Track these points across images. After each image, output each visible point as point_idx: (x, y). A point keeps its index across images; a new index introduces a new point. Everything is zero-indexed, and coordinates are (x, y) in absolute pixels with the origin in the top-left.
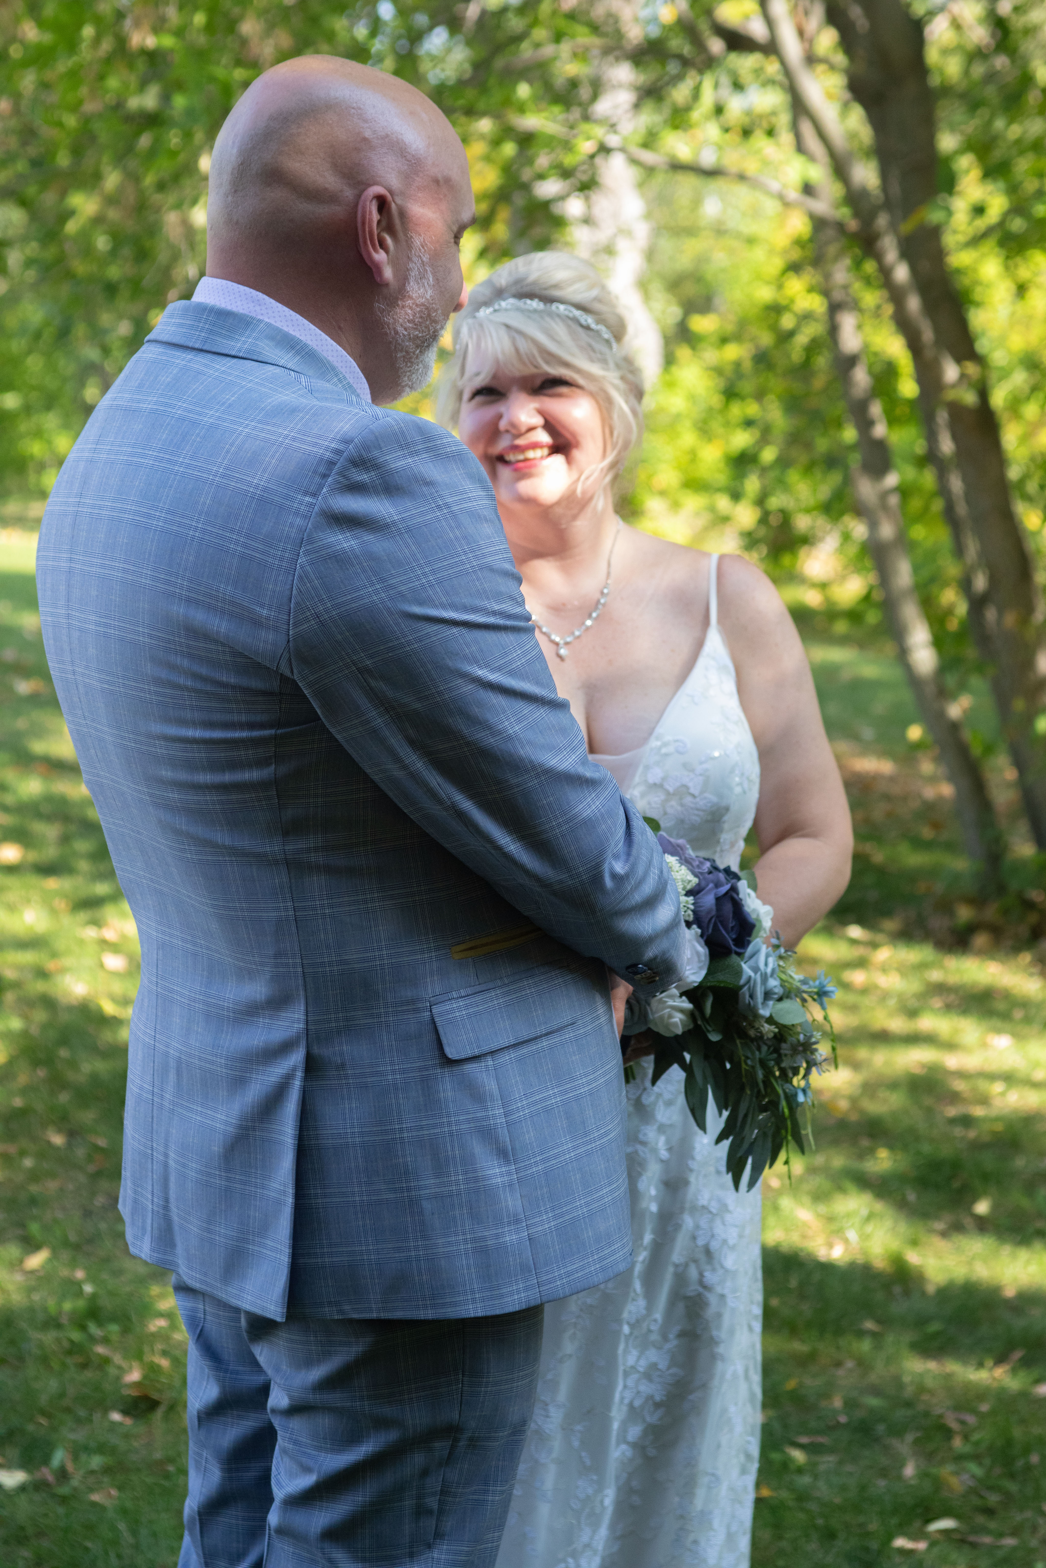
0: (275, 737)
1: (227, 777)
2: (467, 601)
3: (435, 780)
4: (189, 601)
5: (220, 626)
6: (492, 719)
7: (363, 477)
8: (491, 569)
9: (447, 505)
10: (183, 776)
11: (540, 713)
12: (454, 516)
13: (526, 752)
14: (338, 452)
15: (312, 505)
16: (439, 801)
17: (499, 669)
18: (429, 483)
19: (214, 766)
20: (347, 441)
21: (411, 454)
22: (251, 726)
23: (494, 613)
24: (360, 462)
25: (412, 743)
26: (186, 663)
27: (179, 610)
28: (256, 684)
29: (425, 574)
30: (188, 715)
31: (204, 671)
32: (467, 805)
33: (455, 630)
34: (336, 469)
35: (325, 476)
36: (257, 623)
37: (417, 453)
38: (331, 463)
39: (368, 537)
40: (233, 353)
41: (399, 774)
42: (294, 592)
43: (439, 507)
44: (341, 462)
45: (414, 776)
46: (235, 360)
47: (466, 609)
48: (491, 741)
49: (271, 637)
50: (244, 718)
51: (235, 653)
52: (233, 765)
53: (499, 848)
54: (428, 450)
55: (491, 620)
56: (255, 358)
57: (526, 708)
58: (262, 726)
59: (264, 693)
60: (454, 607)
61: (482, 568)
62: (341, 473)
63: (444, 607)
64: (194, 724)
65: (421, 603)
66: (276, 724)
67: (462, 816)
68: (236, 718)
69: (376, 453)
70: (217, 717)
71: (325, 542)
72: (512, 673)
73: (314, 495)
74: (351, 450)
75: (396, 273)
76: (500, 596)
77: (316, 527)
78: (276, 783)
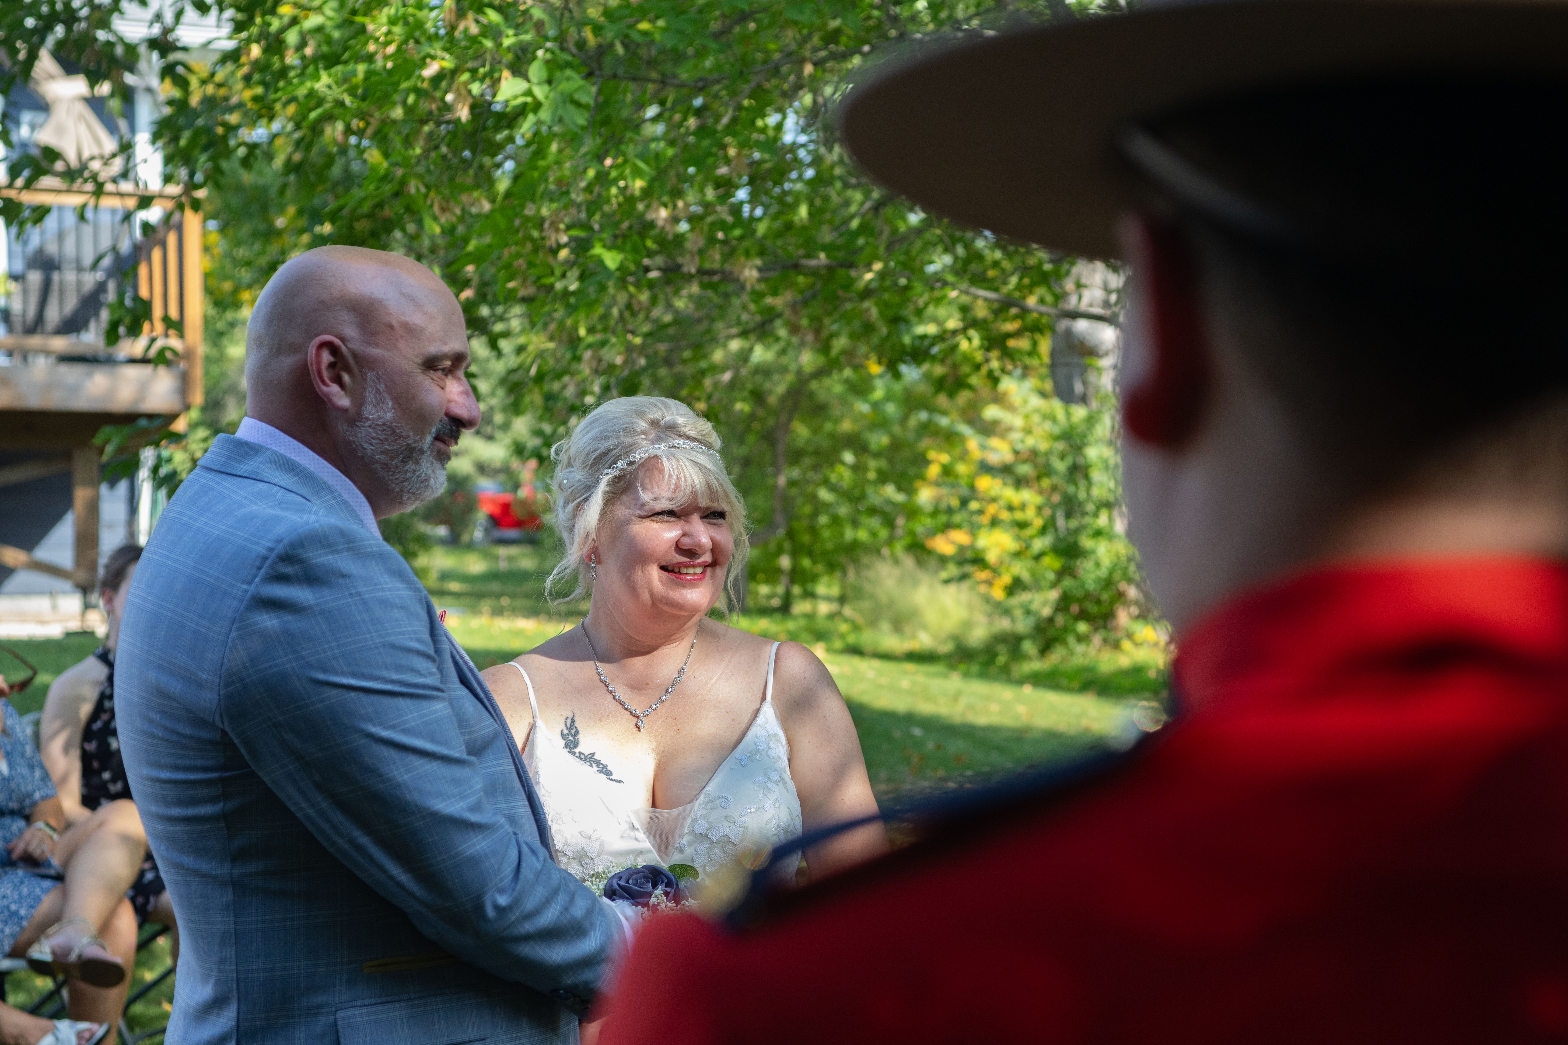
0: (221, 779)
1: (190, 811)
2: (367, 671)
3: (338, 818)
4: (159, 667)
5: (176, 687)
6: (384, 769)
7: (289, 570)
8: (394, 646)
9: (359, 594)
11: (432, 766)
12: (364, 602)
13: (412, 796)
14: (271, 550)
15: (246, 591)
17: (392, 727)
18: (345, 576)
19: (182, 802)
20: (279, 541)
21: (333, 552)
22: (205, 769)
23: (393, 682)
24: (287, 558)
25: (318, 786)
26: (158, 717)
27: (153, 674)
28: (204, 734)
29: (331, 649)
30: (161, 759)
32: (364, 840)
33: (353, 695)
34: (268, 563)
35: (260, 568)
36: (200, 685)
37: (338, 552)
38: (265, 558)
39: (289, 618)
40: (239, 473)
41: (311, 811)
42: (225, 660)
43: (351, 595)
44: (272, 557)
46: (241, 479)
47: (364, 677)
49: (209, 696)
50: (198, 763)
51: (186, 709)
52: (194, 802)
53: (392, 878)
54: (348, 549)
55: (389, 687)
56: (254, 477)
57: (416, 761)
58: (213, 770)
59: (208, 742)
60: (354, 675)
61: (384, 645)
62: (271, 567)
63: (344, 674)
64: (166, 767)
65: (326, 672)
66: (223, 769)
67: (360, 848)
68: (192, 762)
69: (300, 551)
70: (181, 762)
71: (253, 620)
72: (406, 732)
73: (249, 583)
74: (280, 548)
75: (353, 401)
76: (399, 668)
77: (248, 609)
78: (224, 816)
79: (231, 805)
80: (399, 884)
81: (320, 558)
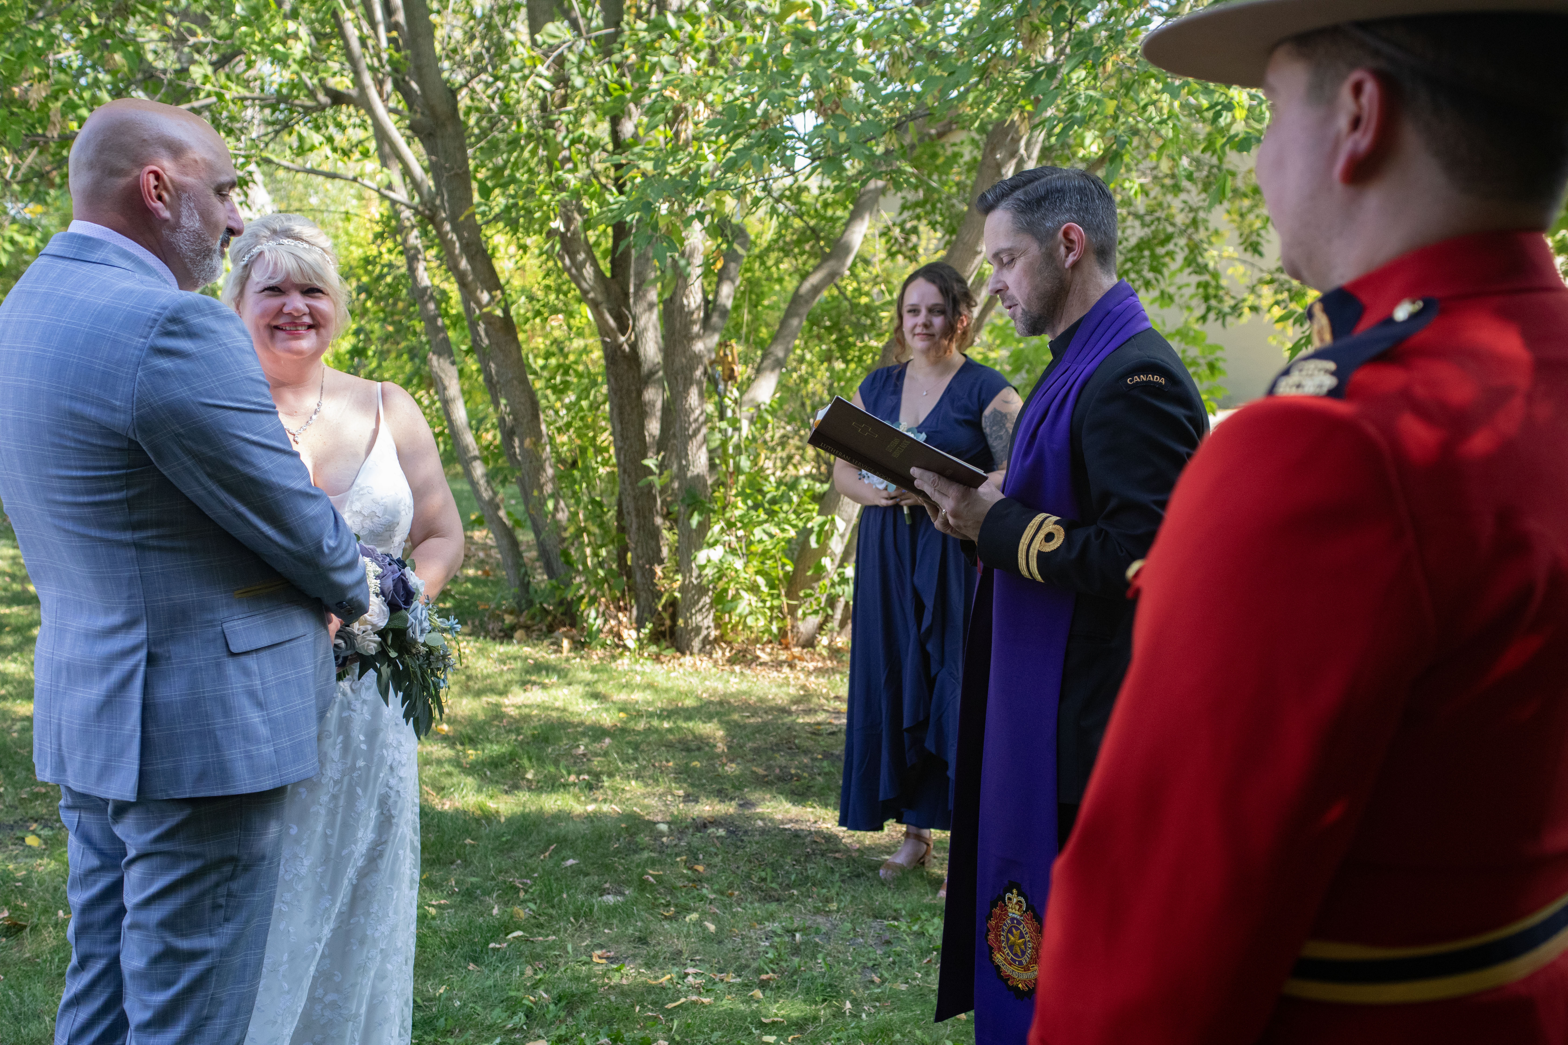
0: (127, 474)
1: (97, 498)
2: (239, 396)
3: (223, 495)
4: (71, 398)
5: (91, 411)
6: (256, 461)
7: (175, 328)
8: (252, 379)
9: (224, 344)
10: (70, 498)
11: (284, 459)
12: (229, 350)
13: (275, 479)
14: (159, 314)
15: (145, 343)
16: (226, 507)
17: (258, 434)
18: (213, 332)
19: (88, 492)
20: (164, 308)
21: (203, 316)
22: (112, 468)
23: (253, 403)
24: (173, 320)
25: (209, 475)
26: (70, 433)
27: (65, 403)
28: (113, 444)
29: (213, 382)
30: (73, 463)
31: (82, 437)
32: (242, 509)
33: (232, 412)
34: (158, 323)
35: (152, 327)
36: (113, 409)
37: (206, 316)
38: (156, 320)
39: (179, 361)
40: (94, 261)
41: (201, 492)
42: (135, 391)
43: (220, 345)
44: (161, 319)
45: (211, 494)
46: (95, 265)
47: (238, 401)
48: (255, 473)
49: (122, 417)
50: (106, 464)
51: (101, 427)
52: (101, 491)
53: (262, 533)
54: (212, 314)
55: (253, 407)
56: (106, 263)
57: (275, 456)
58: (118, 468)
59: (119, 449)
60: (230, 399)
61: (246, 379)
62: (162, 326)
63: (225, 399)
64: (76, 468)
65: (211, 397)
66: (128, 467)
67: (239, 515)
68: (102, 464)
69: (182, 315)
70: (90, 464)
71: (153, 364)
72: (266, 436)
73: (146, 338)
74: (167, 313)
75: (172, 213)
76: (257, 394)
77: (147, 356)
78: (127, 500)
79: (132, 493)
80: (268, 538)
81: (195, 320)
